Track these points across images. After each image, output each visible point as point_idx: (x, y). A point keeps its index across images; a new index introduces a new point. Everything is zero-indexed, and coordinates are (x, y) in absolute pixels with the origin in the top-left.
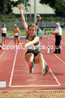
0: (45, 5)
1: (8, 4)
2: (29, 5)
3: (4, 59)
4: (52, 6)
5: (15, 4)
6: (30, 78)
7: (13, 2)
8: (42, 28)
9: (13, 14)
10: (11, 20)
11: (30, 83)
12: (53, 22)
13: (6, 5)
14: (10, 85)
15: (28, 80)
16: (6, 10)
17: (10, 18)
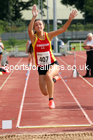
0: (70, 7)
1: (15, 6)
2: (46, 7)
3: (9, 87)
4: (80, 7)
5: (26, 6)
6: (48, 114)
7: (22, 3)
8: (65, 41)
9: (23, 20)
10: (20, 28)
11: (48, 121)
12: (81, 31)
13: (11, 8)
14: (18, 125)
15: (45, 118)
16: (12, 14)
17: (18, 26)
